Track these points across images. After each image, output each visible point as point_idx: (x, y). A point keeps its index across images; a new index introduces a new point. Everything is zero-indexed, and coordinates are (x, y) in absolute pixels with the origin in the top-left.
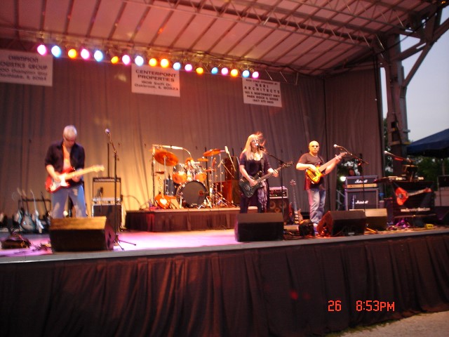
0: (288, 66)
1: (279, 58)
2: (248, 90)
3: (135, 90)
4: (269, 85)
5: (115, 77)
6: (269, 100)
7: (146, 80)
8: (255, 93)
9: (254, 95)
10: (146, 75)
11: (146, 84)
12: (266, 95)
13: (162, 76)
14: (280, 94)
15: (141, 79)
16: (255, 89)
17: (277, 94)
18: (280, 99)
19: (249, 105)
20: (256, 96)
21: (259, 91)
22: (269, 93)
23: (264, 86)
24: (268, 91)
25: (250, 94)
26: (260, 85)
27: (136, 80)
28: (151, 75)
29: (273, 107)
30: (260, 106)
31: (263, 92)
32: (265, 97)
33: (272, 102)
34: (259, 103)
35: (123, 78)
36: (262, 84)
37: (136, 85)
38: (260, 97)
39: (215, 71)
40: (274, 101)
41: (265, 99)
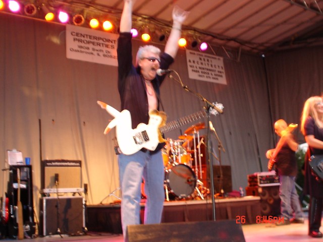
0: (234, 39)
1: (228, 29)
2: (192, 64)
3: (71, 55)
4: (213, 60)
5: (47, 38)
6: (214, 76)
7: (83, 45)
8: (200, 68)
9: (198, 69)
10: (82, 38)
11: (83, 50)
12: (210, 70)
13: (101, 42)
14: (223, 71)
15: (77, 43)
16: (200, 63)
17: (221, 70)
18: (224, 75)
19: (195, 81)
20: (200, 70)
21: (203, 66)
22: (213, 68)
23: (208, 60)
24: (212, 66)
25: (195, 69)
26: (204, 60)
27: (71, 43)
28: (88, 39)
29: (218, 85)
30: (206, 83)
31: (207, 67)
32: (210, 72)
33: (217, 79)
34: (204, 79)
35: (56, 40)
36: (206, 59)
37: (72, 50)
38: (205, 73)
40: (219, 78)
41: (211, 76)
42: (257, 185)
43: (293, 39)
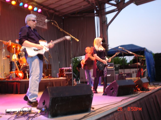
0: (53, 9)
1: (51, 4)
4: (42, 17)
12: (40, 22)
18: (46, 25)
22: (42, 21)
23: (40, 17)
26: (38, 17)
31: (39, 20)
33: (43, 26)
34: (38, 25)
39: (21, 4)
41: (40, 24)
42: (64, 73)
43: (77, 12)
